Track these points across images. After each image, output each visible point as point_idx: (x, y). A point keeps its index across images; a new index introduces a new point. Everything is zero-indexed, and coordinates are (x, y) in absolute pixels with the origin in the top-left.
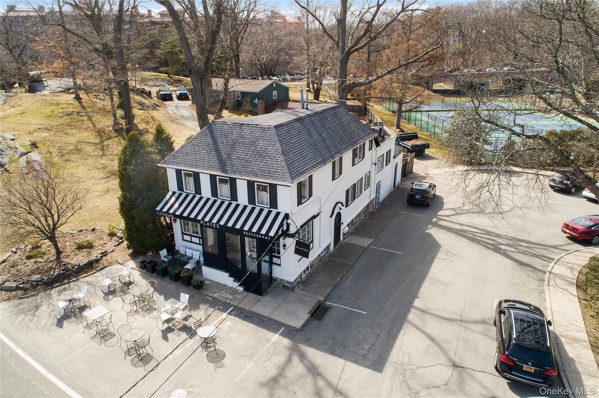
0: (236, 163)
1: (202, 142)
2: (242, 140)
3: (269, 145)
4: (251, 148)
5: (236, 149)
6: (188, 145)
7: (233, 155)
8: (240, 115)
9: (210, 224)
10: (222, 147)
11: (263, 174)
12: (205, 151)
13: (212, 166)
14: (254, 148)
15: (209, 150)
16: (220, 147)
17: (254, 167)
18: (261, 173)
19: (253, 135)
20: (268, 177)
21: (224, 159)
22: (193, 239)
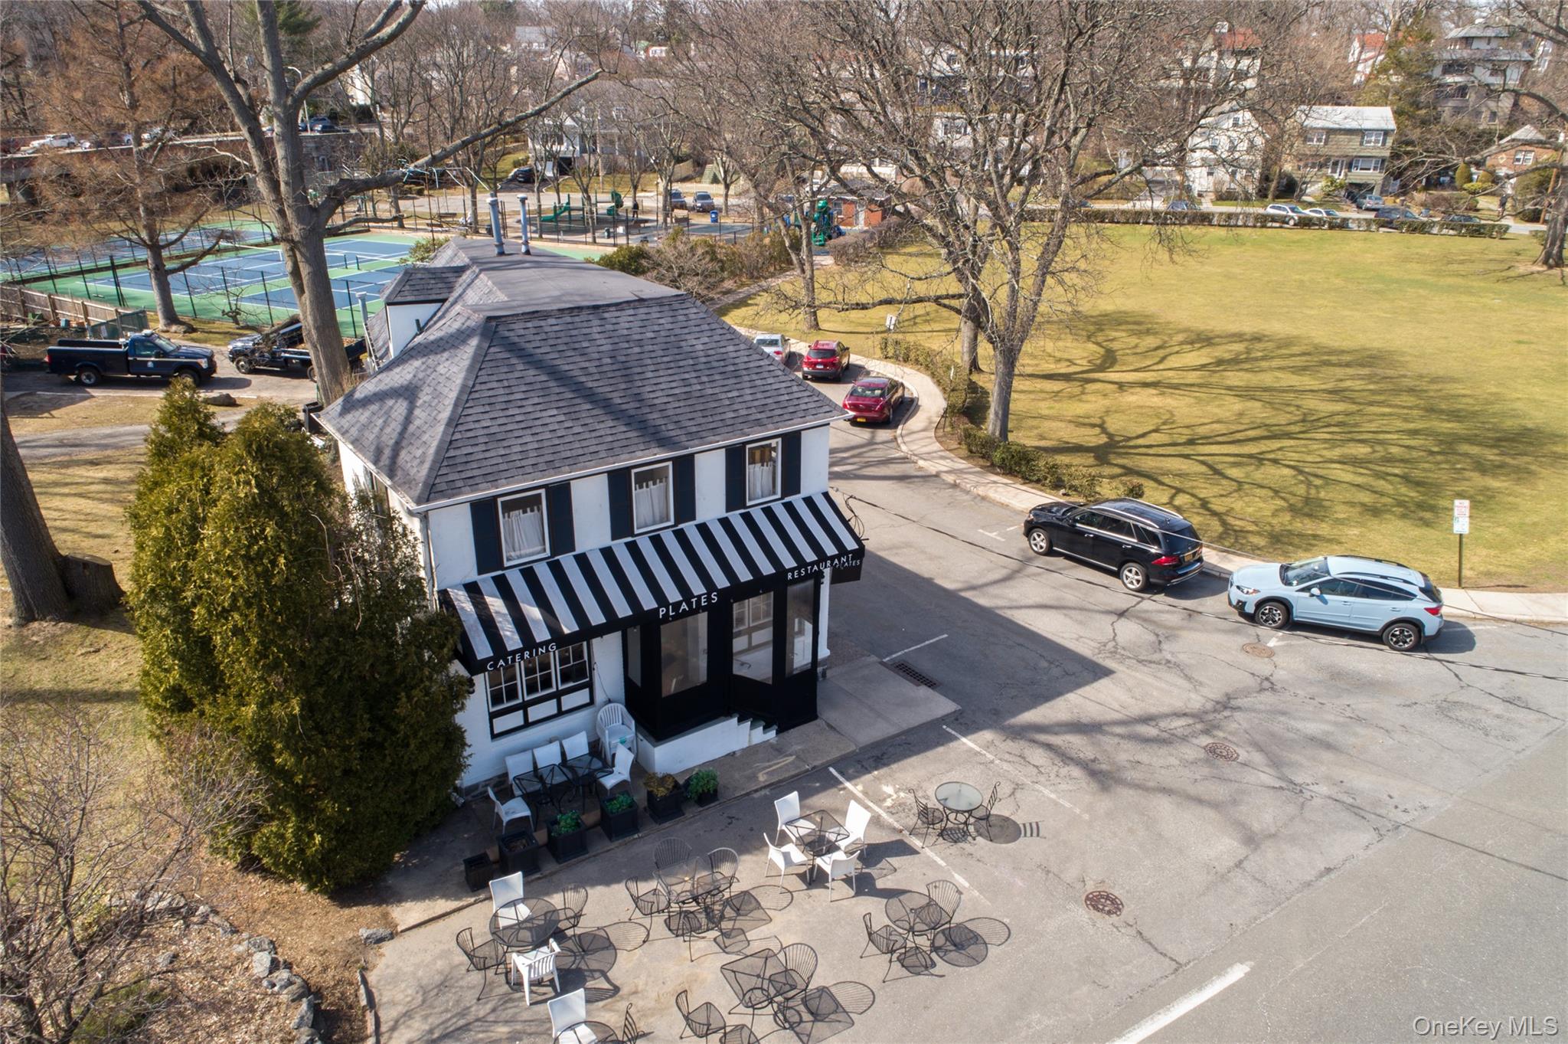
0: (678, 411)
1: (514, 389)
2: (637, 350)
3: (722, 344)
4: (681, 363)
5: (642, 376)
6: (470, 411)
7: (652, 395)
10: (595, 384)
11: (769, 414)
12: (555, 412)
13: (615, 444)
14: (691, 362)
15: (561, 404)
16: (590, 385)
17: (736, 407)
18: (763, 415)
19: (656, 328)
20: (786, 417)
21: (632, 412)
22: (535, 713)
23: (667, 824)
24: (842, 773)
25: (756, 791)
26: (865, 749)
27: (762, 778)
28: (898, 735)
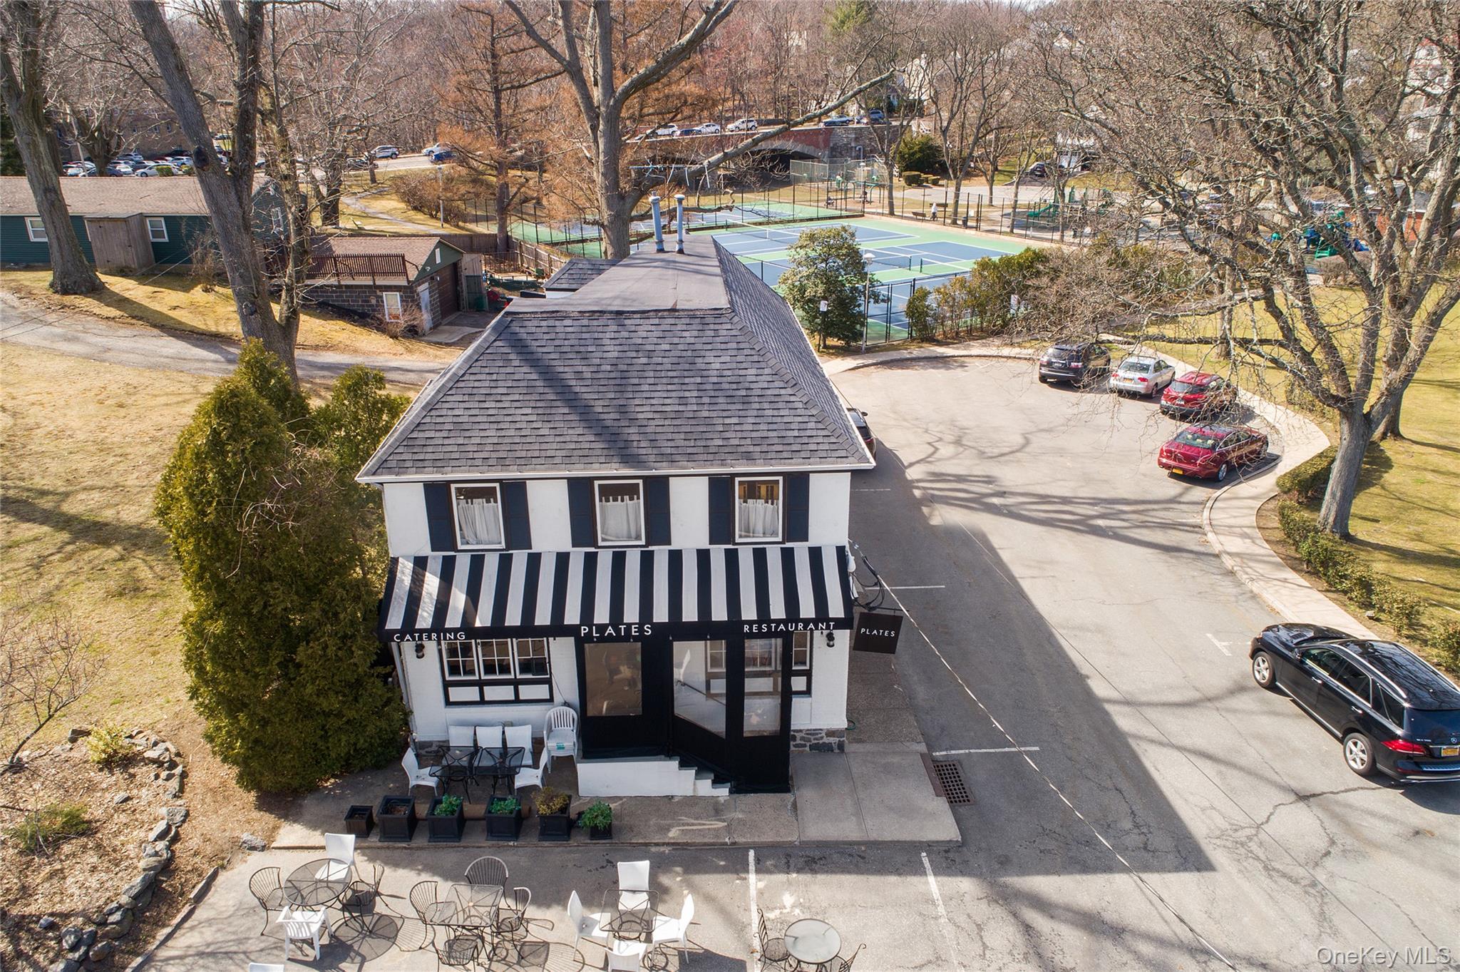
0: (659, 429)
1: (500, 384)
2: (644, 360)
3: (744, 365)
4: (687, 380)
5: (637, 388)
6: (449, 398)
7: (638, 409)
8: (187, 289)
9: (617, 630)
10: (584, 389)
11: (765, 448)
12: (529, 411)
13: (576, 453)
14: (699, 380)
15: (539, 404)
16: (577, 389)
17: (727, 435)
18: (758, 449)
19: (676, 340)
20: (785, 455)
21: (608, 423)
22: (491, 693)
23: (546, 844)
24: (758, 861)
25: (657, 844)
26: (805, 845)
27: (674, 834)
28: (859, 843)
